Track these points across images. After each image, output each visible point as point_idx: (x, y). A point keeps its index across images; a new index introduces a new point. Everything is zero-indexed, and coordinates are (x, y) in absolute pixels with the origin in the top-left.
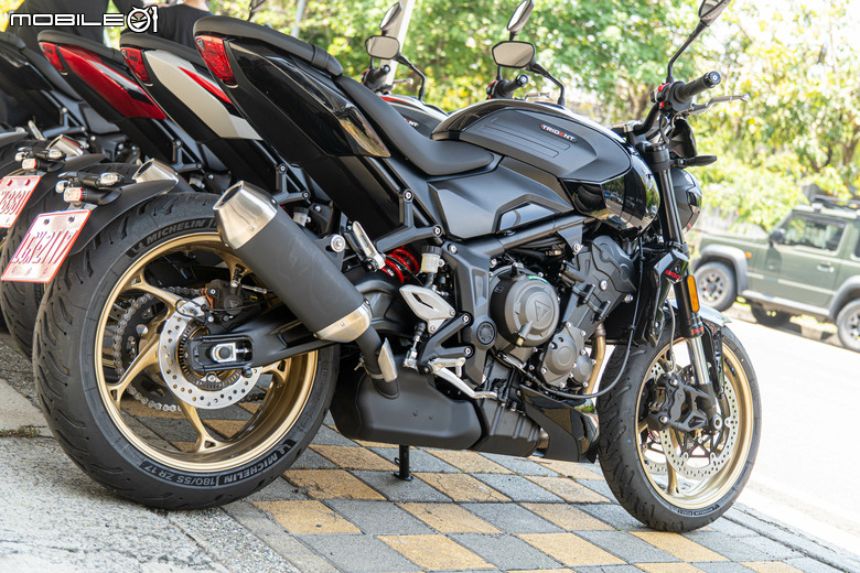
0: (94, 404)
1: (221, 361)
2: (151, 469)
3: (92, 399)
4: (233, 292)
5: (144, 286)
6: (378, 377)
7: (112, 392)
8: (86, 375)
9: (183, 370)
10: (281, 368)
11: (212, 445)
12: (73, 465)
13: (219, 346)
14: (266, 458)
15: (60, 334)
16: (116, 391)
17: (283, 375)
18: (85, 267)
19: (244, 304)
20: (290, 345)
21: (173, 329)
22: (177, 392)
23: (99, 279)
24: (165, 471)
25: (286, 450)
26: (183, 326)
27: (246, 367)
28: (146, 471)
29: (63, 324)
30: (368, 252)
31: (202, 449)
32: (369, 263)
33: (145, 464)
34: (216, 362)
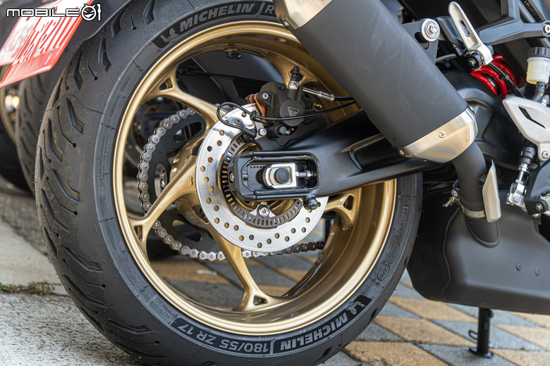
0: (112, 240)
1: (276, 186)
2: (187, 329)
3: (109, 233)
4: (291, 96)
5: (176, 93)
6: (478, 215)
7: (136, 228)
8: (102, 201)
9: (227, 199)
10: (349, 205)
11: (263, 301)
12: (90, 327)
13: (275, 166)
14: (333, 320)
15: (68, 146)
16: (141, 227)
17: (351, 215)
18: (100, 59)
19: (306, 113)
20: (365, 169)
21: (214, 145)
22: (220, 228)
23: (118, 75)
24: (204, 332)
25: (359, 309)
26: (227, 141)
27: (309, 196)
28: (179, 332)
29: (72, 132)
30: (469, 43)
31: (251, 306)
32: (472, 57)
33: (179, 322)
34: (271, 188)
